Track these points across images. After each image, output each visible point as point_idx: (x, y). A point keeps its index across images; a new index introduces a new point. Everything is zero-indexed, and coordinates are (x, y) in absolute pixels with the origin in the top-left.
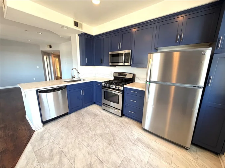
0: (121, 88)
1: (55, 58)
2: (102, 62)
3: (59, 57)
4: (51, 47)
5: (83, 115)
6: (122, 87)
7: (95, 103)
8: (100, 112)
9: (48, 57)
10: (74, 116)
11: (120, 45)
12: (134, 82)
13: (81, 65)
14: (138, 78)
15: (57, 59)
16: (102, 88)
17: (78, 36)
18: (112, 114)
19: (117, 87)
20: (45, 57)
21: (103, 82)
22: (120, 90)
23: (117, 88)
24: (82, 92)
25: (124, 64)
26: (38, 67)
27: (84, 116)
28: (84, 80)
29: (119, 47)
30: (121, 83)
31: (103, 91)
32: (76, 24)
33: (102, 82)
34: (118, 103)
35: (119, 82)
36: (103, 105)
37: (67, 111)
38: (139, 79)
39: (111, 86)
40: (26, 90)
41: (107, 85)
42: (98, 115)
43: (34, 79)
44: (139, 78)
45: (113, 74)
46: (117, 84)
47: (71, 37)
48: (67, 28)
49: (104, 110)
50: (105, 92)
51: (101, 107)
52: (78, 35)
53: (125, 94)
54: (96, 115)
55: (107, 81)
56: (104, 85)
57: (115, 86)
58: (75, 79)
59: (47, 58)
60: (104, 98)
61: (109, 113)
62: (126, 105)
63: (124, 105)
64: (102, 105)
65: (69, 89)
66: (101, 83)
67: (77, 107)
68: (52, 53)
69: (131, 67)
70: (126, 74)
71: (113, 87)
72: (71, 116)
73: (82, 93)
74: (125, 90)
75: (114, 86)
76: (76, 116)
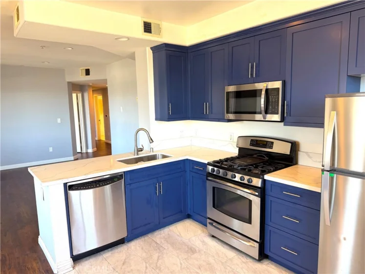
0: (257, 182)
1: (95, 95)
2: (206, 110)
3: (103, 91)
4: (88, 72)
5: (159, 248)
6: (260, 181)
7: (189, 217)
8: (203, 242)
9: (80, 95)
10: (138, 248)
11: (252, 67)
12: (296, 163)
13: (157, 119)
14: (307, 153)
15: (100, 98)
16: (207, 179)
17: (151, 51)
18: (234, 251)
19: (246, 178)
20: (74, 95)
21: (209, 164)
22: (254, 188)
23: (246, 182)
24: (160, 186)
25: (264, 118)
26: (59, 121)
27: (161, 249)
28: (164, 157)
29: (252, 75)
30: (256, 167)
31: (209, 186)
32: (148, 28)
33: (207, 163)
34: (249, 221)
35: (252, 165)
36: (211, 224)
37: (124, 234)
38: (310, 157)
39: (229, 175)
40: (47, 184)
41: (221, 170)
42: (197, 249)
43: (51, 149)
44: (311, 154)
45: (236, 140)
46: (244, 169)
47: (134, 53)
48: (129, 39)
49: (213, 236)
50: (214, 188)
51: (205, 230)
52: (151, 48)
53: (268, 199)
54: (192, 250)
55: (220, 161)
56: (213, 170)
57: (241, 175)
58: (142, 154)
59: (77, 99)
60: (214, 206)
61: (225, 246)
62: (270, 228)
63: (268, 229)
64: (208, 224)
65: (130, 180)
66: (204, 165)
67: (146, 225)
68: (91, 84)
69: (284, 125)
70: (272, 143)
71: (235, 177)
72: (133, 247)
73: (160, 188)
74: (268, 187)
75: (237, 175)
76: (142, 249)
